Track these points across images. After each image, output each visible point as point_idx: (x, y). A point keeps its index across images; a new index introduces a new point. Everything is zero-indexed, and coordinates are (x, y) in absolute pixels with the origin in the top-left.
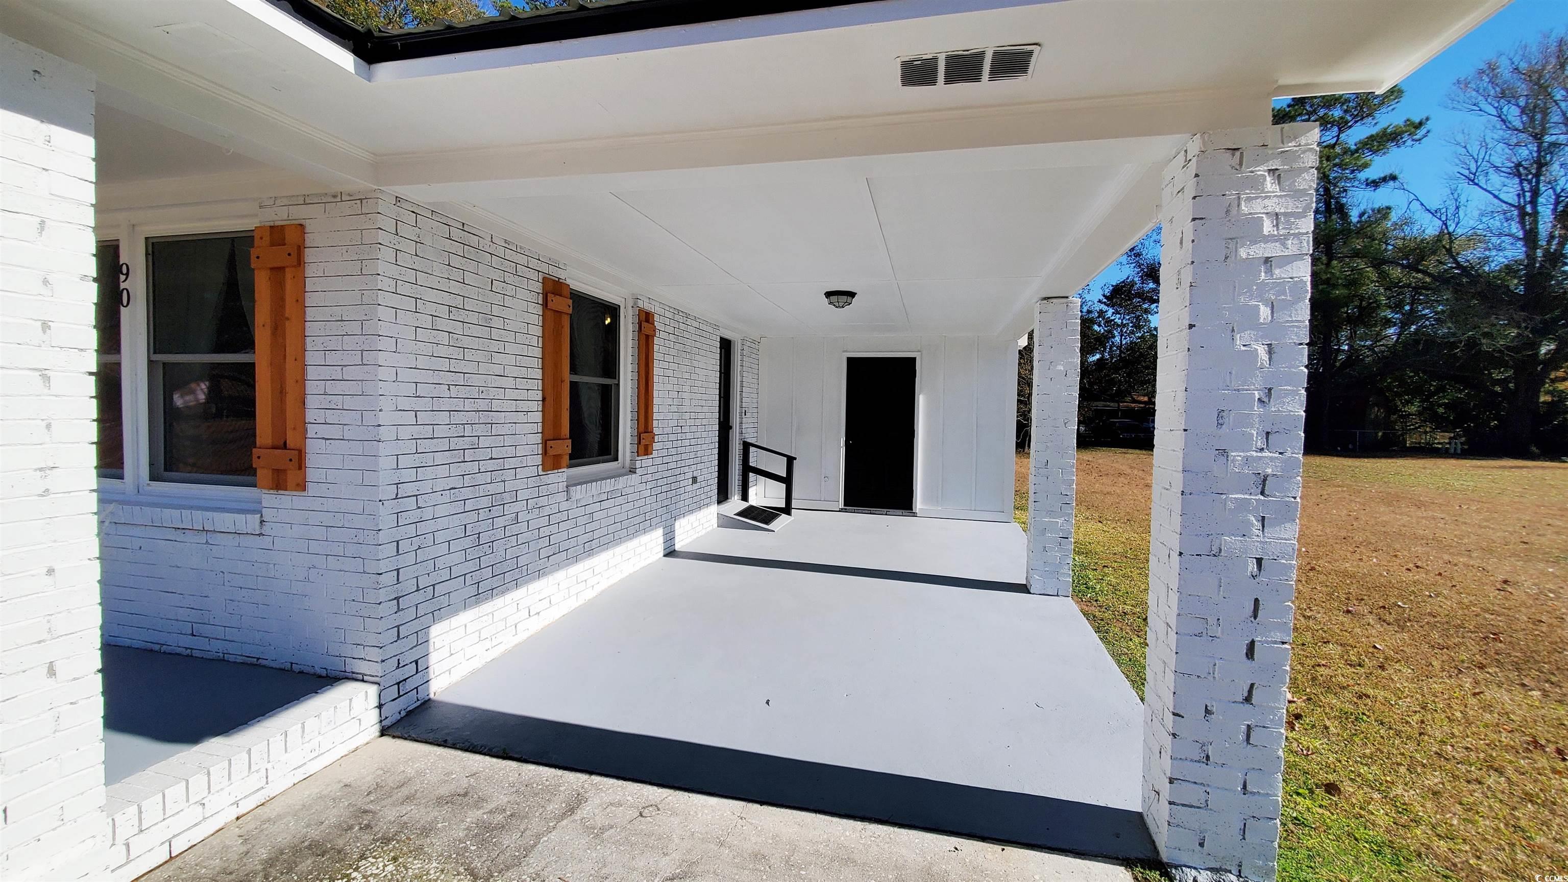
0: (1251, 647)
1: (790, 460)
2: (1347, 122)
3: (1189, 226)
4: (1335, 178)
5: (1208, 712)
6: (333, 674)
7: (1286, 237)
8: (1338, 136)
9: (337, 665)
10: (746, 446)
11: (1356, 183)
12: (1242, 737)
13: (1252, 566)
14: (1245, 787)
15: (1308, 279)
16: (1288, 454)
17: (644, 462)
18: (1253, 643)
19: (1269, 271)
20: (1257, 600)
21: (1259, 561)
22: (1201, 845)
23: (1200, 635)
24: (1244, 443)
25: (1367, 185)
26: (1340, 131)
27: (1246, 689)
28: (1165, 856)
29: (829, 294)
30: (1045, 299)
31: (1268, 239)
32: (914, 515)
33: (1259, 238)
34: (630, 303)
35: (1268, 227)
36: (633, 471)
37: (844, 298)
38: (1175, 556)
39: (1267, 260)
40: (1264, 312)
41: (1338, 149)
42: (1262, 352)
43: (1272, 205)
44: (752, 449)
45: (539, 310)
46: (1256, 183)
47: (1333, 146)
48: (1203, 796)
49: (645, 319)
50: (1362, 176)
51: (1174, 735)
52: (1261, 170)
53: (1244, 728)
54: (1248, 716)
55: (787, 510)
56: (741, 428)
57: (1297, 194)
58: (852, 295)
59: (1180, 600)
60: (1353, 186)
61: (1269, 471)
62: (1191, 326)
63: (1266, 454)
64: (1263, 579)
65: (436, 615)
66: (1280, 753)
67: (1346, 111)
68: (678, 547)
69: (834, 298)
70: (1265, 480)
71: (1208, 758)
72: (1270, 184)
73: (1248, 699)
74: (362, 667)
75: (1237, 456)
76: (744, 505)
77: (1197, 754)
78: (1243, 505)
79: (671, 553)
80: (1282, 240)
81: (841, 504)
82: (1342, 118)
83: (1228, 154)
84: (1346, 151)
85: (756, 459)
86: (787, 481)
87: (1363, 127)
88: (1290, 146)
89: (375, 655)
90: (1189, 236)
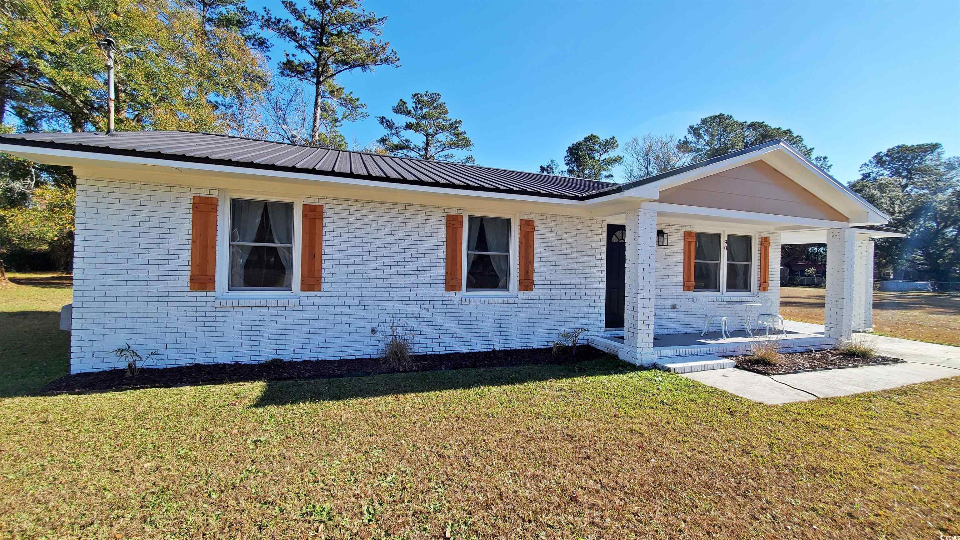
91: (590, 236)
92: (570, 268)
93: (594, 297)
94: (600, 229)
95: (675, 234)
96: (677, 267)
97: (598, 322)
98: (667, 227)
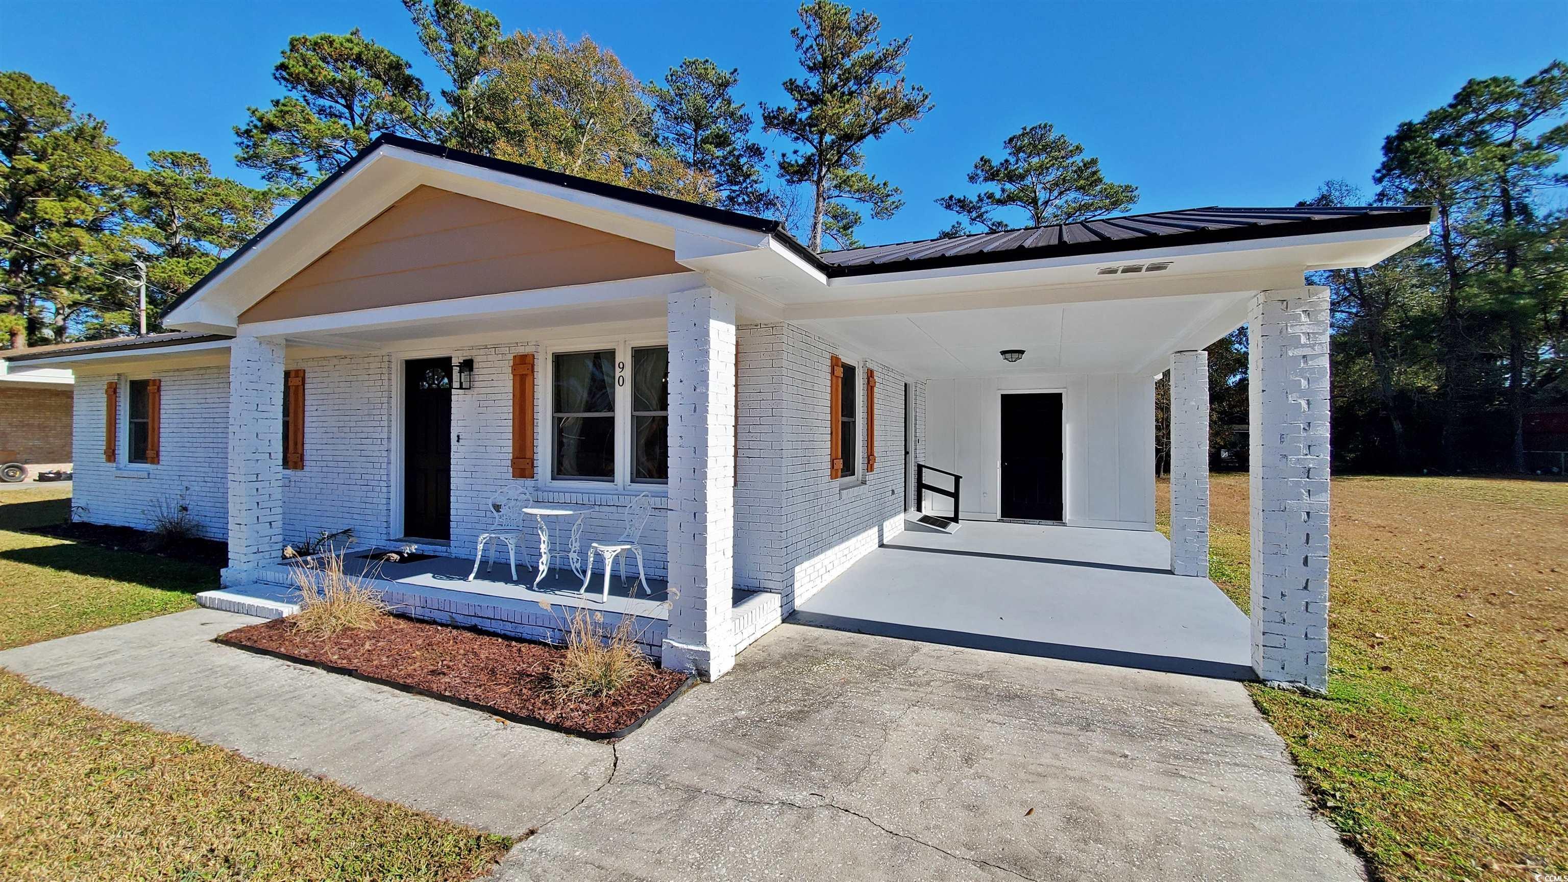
0: (1306, 559)
1: (957, 479)
2: (1525, 116)
3: (1260, 339)
4: (1514, 177)
5: (1283, 595)
6: (753, 589)
7: (1314, 345)
8: (1515, 132)
9: (754, 584)
10: (920, 468)
11: (1542, 180)
12: (1303, 608)
13: (1304, 516)
14: (1306, 635)
15: (1328, 366)
16: (1322, 456)
17: (870, 476)
18: (1307, 557)
19: (1306, 362)
20: (1308, 535)
21: (1308, 513)
22: (1283, 668)
23: (1276, 554)
24: (1297, 451)
25: (1557, 180)
26: (1517, 126)
27: (1304, 582)
28: (1262, 677)
29: (1003, 353)
30: (1179, 352)
31: (1303, 346)
32: (1064, 525)
33: (1298, 345)
34: (861, 365)
35: (1303, 340)
36: (864, 483)
37: (1015, 355)
38: (1261, 513)
39: (1304, 357)
40: (1304, 383)
41: (1516, 146)
42: (1304, 404)
43: (1305, 329)
44: (924, 470)
45: (829, 376)
46: (1297, 318)
47: (1509, 144)
48: (1282, 642)
49: (870, 374)
50: (1549, 171)
51: (1264, 609)
52: (1299, 311)
53: (1304, 603)
54: (1305, 597)
55: (955, 519)
56: (916, 453)
57: (1319, 323)
58: (1022, 352)
59: (1264, 535)
60: (1539, 184)
61: (1311, 466)
62: (1263, 391)
63: (1309, 457)
64: (1311, 523)
65: (799, 560)
66: (1326, 616)
67: (1523, 105)
68: (885, 542)
69: (1008, 356)
70: (1309, 471)
71: (1284, 620)
72: (1304, 318)
73: (1306, 588)
74: (770, 585)
75: (1293, 458)
76: (920, 515)
77: (1279, 619)
78: (1297, 484)
79: (882, 545)
80: (1312, 347)
81: (999, 516)
82: (1519, 112)
83: (1280, 303)
84: (1527, 147)
85: (929, 478)
86: (955, 495)
87: (1547, 120)
88: (1314, 299)
89: (778, 577)
90: (1260, 345)
91: (366, 384)
92: (343, 435)
93: (373, 483)
94: (379, 371)
95: (497, 364)
96: (502, 429)
97: (378, 524)
98: (482, 352)
